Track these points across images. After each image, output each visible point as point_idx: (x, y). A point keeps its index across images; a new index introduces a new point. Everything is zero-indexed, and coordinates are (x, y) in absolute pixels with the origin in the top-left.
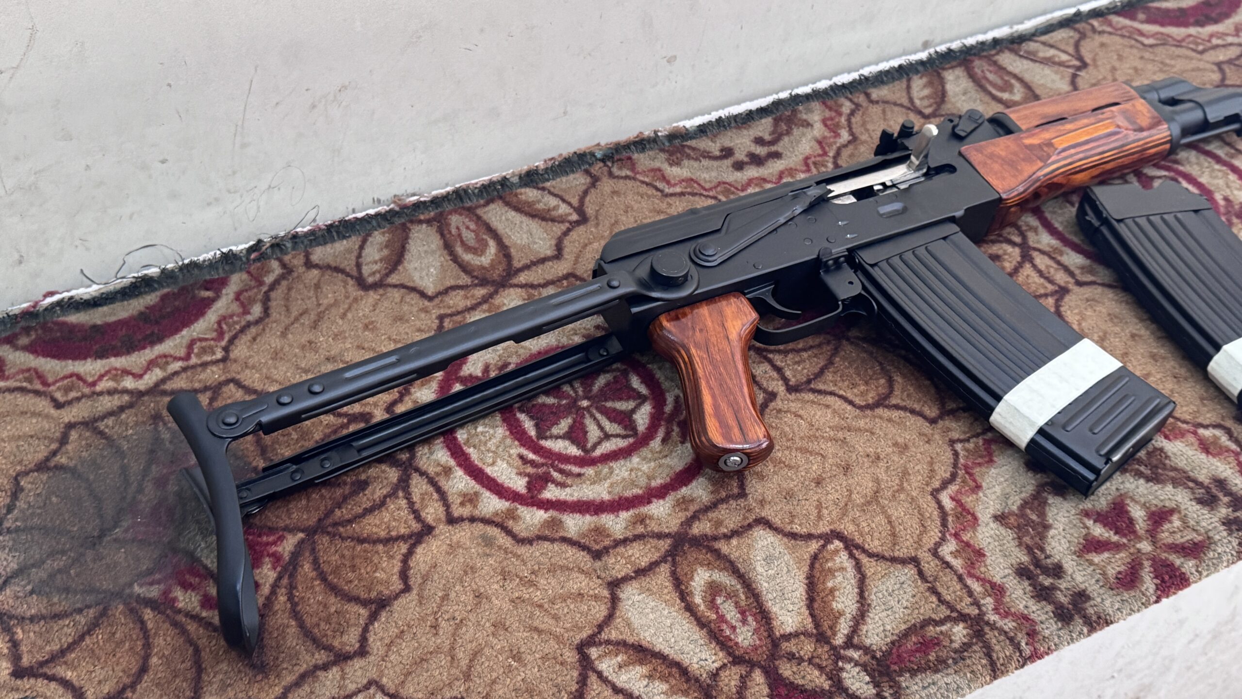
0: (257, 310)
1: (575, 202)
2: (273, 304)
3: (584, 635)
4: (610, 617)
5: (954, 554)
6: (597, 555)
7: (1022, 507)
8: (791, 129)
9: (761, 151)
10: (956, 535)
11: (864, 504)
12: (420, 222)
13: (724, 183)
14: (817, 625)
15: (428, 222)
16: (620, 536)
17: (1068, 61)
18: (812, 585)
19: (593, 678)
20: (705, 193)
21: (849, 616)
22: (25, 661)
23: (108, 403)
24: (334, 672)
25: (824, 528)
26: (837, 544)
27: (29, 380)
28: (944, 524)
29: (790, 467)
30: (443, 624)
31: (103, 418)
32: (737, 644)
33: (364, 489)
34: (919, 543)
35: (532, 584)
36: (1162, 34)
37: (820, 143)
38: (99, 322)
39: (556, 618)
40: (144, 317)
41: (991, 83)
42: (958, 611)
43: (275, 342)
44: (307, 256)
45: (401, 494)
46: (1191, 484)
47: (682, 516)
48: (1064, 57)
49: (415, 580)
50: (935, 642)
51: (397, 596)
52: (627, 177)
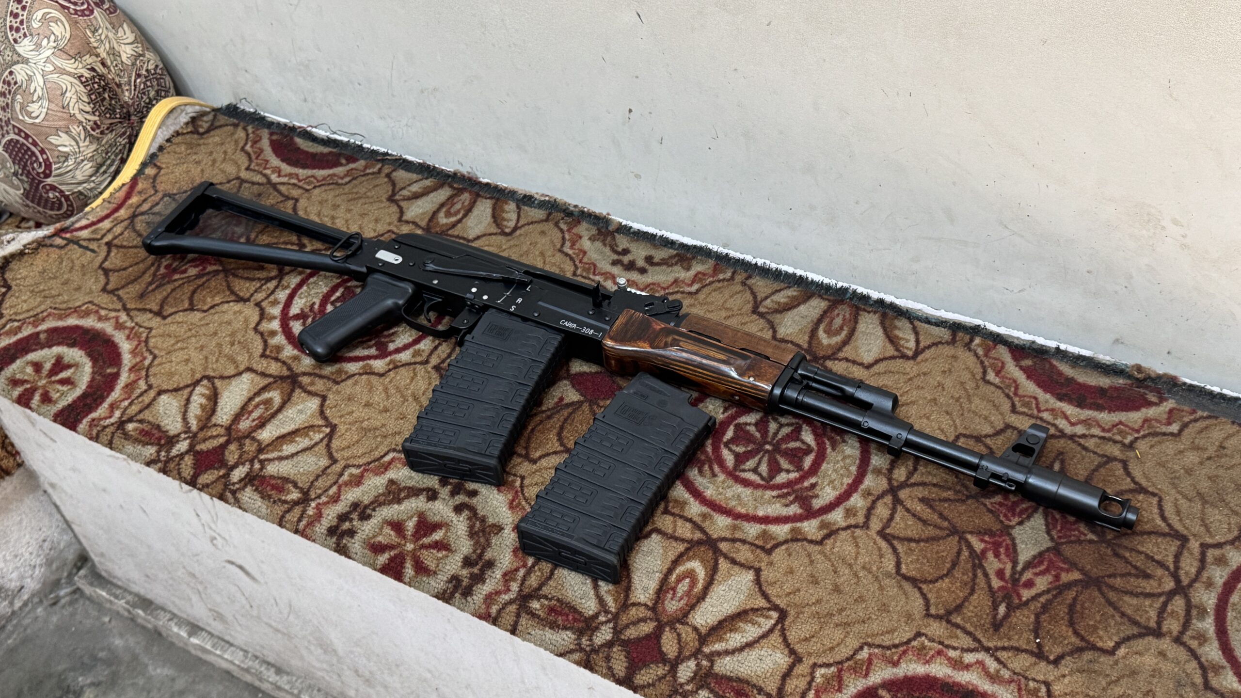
0: (347, 179)
1: (521, 223)
2: (354, 182)
3: (212, 374)
4: (229, 377)
5: (351, 475)
6: (263, 355)
7: (405, 488)
8: (676, 264)
9: (641, 263)
10: (365, 470)
11: (362, 428)
12: (451, 187)
13: (595, 266)
14: (268, 445)
15: (455, 189)
16: (280, 356)
17: (907, 348)
18: (295, 433)
19: (192, 388)
20: (577, 262)
21: (280, 454)
22: (115, 242)
23: (258, 178)
24: (150, 315)
25: (335, 421)
26: (328, 430)
27: (255, 153)
28: (369, 463)
29: (370, 391)
30: (193, 332)
31: (249, 182)
32: (238, 424)
33: (258, 270)
34: (348, 459)
35: (232, 344)
36: (1015, 381)
37: (676, 281)
38: (302, 147)
39: (217, 361)
40: (314, 155)
41: (831, 322)
42: (309, 490)
43: (330, 197)
44: (394, 170)
45: (263, 282)
46: (479, 551)
47: (308, 370)
48: (912, 344)
49: (212, 311)
50: (280, 489)
51: (198, 310)
52: (562, 231)
